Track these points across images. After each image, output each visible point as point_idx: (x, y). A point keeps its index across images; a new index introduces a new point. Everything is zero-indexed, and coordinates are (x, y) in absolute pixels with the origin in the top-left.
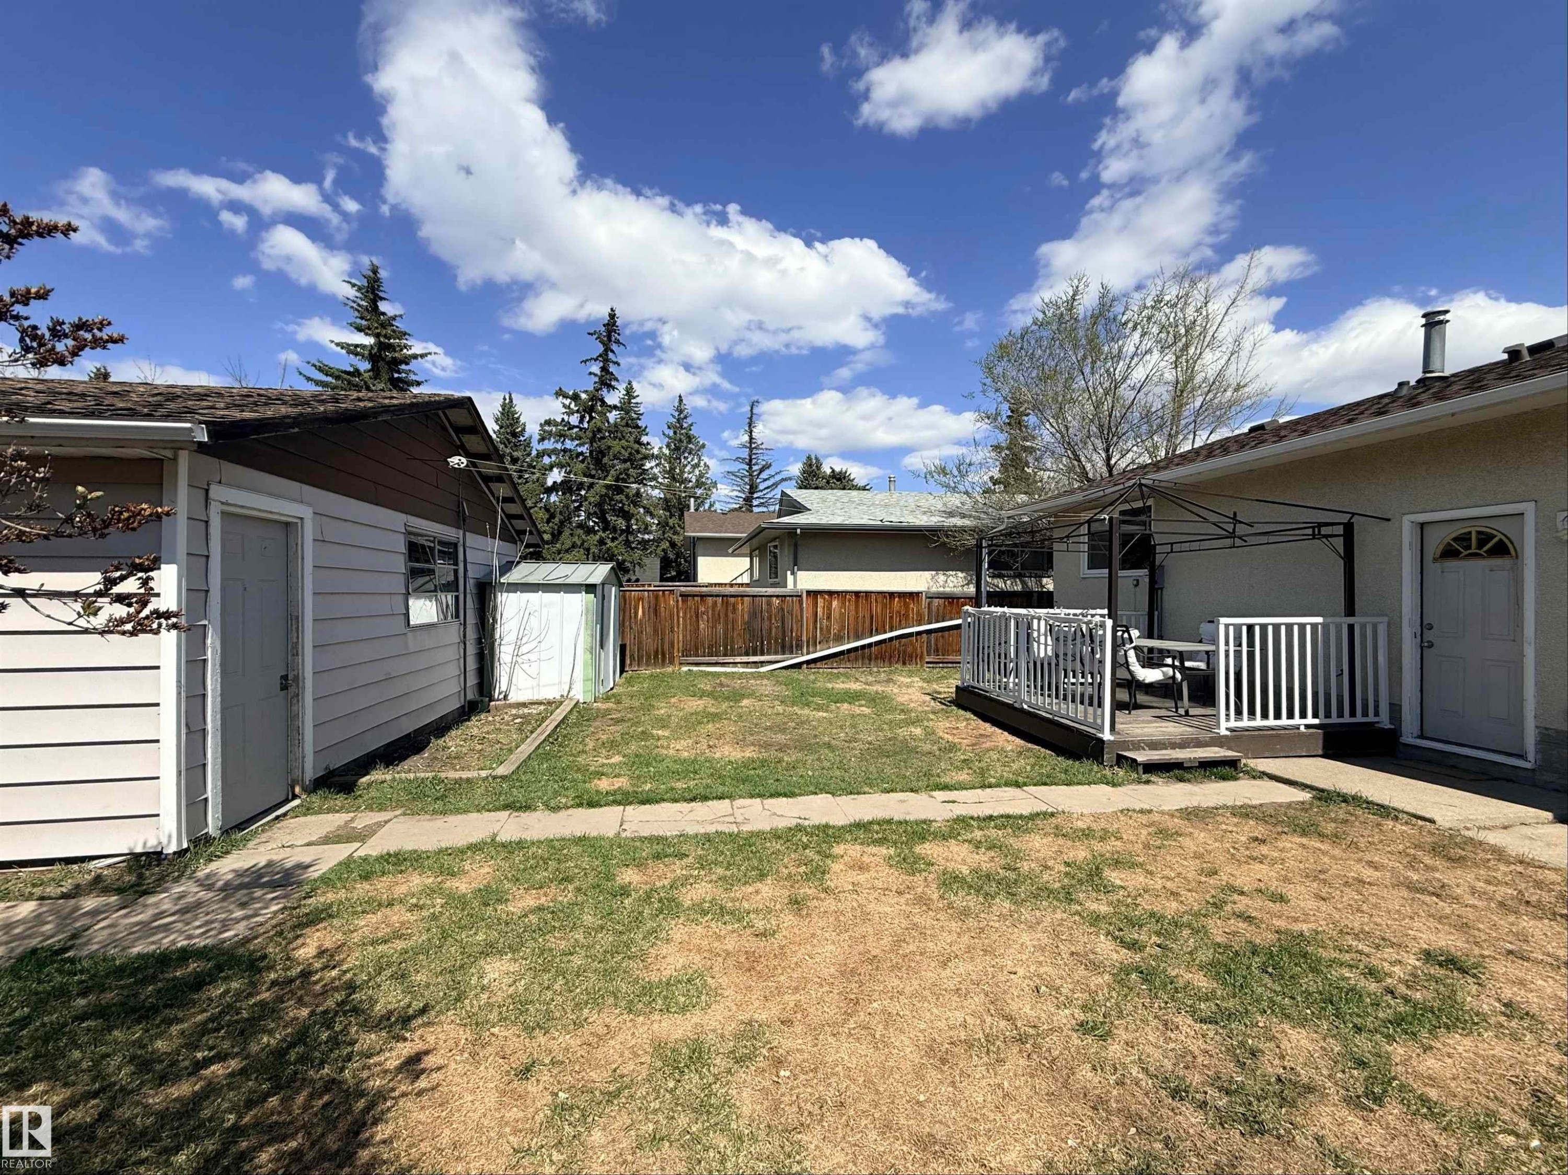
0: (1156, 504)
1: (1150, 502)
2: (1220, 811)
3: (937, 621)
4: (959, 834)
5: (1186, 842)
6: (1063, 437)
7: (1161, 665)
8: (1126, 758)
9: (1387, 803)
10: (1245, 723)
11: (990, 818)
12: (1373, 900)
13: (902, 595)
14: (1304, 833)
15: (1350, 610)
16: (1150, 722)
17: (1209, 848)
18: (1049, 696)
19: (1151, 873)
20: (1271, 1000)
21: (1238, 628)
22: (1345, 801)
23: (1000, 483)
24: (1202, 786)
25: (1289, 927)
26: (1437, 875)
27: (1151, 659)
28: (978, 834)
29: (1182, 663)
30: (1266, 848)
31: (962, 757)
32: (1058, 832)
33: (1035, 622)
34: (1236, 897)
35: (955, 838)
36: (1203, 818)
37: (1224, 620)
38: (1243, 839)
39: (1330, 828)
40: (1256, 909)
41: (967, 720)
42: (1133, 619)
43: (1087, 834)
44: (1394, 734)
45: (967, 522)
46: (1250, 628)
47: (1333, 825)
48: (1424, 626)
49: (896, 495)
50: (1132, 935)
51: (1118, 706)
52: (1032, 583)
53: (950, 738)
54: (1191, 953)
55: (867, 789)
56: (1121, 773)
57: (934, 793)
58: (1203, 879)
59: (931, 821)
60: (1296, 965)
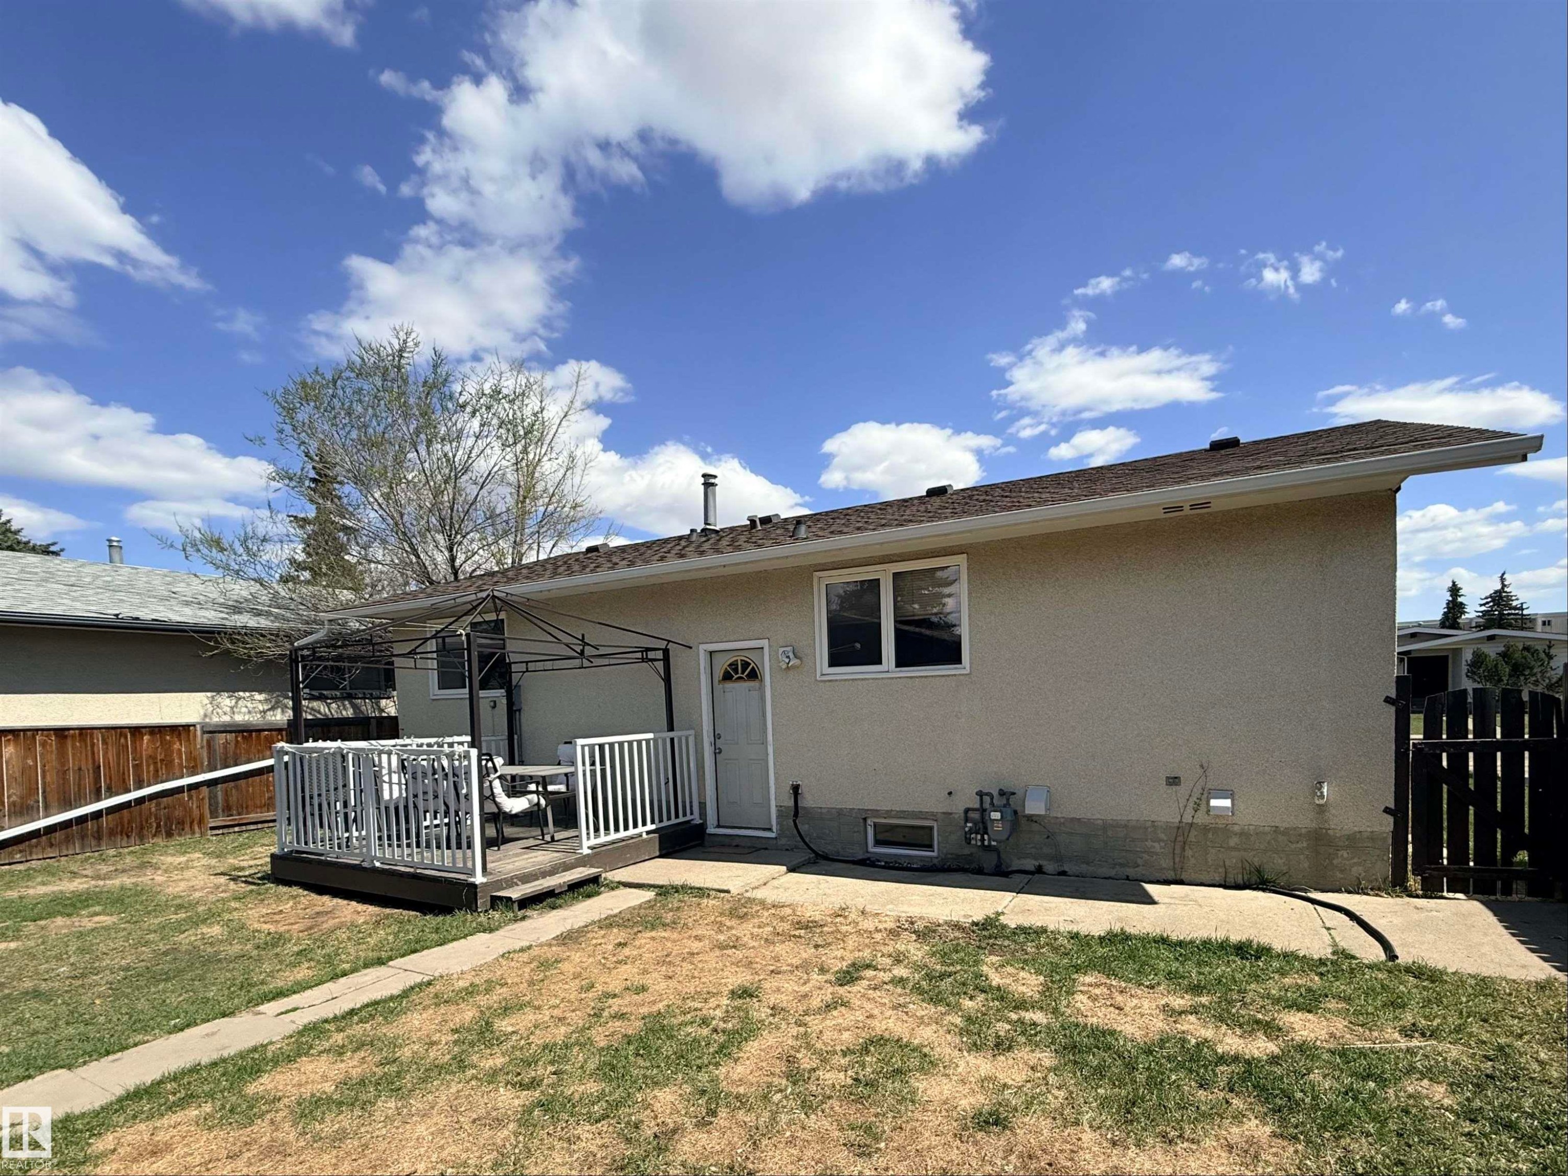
0: (508, 618)
1: (503, 616)
2: (590, 928)
3: (226, 766)
4: (311, 1047)
5: (565, 966)
6: (396, 524)
7: (526, 793)
8: (500, 898)
9: (702, 885)
10: (603, 839)
11: (352, 1012)
12: (700, 965)
13: (157, 730)
14: (653, 928)
15: (671, 728)
16: (521, 854)
17: (585, 965)
18: (408, 845)
19: (539, 1008)
20: (645, 1076)
21: (592, 747)
22: (677, 891)
23: (304, 569)
24: (572, 908)
25: (651, 1010)
26: (734, 932)
27: (515, 788)
28: (339, 1038)
29: (545, 788)
30: (628, 950)
31: (296, 949)
32: (440, 1000)
33: (384, 757)
34: (610, 1001)
35: (307, 1054)
36: (577, 938)
37: (580, 742)
38: (610, 947)
39: (669, 917)
40: (626, 1006)
41: (294, 897)
42: (493, 744)
43: (471, 991)
44: (702, 827)
45: (263, 623)
46: (601, 747)
47: (671, 914)
48: (717, 736)
49: (125, 571)
50: (528, 1075)
51: (488, 843)
52: (367, 708)
53: (272, 928)
54: (582, 1067)
55: (139, 1038)
56: (497, 915)
57: (261, 1008)
58: (583, 996)
59: (264, 1046)
60: (658, 1039)
